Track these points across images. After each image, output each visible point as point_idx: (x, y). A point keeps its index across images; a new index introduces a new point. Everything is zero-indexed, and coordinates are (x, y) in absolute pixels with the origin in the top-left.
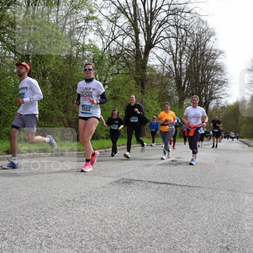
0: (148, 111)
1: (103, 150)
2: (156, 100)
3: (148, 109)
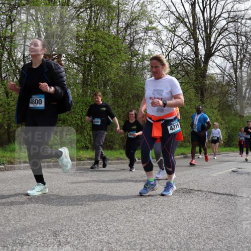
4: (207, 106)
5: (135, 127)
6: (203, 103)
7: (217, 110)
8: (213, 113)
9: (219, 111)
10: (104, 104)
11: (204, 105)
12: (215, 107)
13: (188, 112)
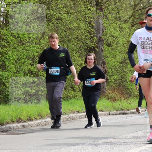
0: (109, 45)
1: (19, 125)
2: (126, 21)
3: (110, 39)
4: (110, 16)
5: (94, 74)
6: (101, 10)
7: (129, 24)
8: (121, 29)
9: (133, 26)
10: (61, 49)
11: (102, 13)
12: (125, 18)
13: (70, 29)
